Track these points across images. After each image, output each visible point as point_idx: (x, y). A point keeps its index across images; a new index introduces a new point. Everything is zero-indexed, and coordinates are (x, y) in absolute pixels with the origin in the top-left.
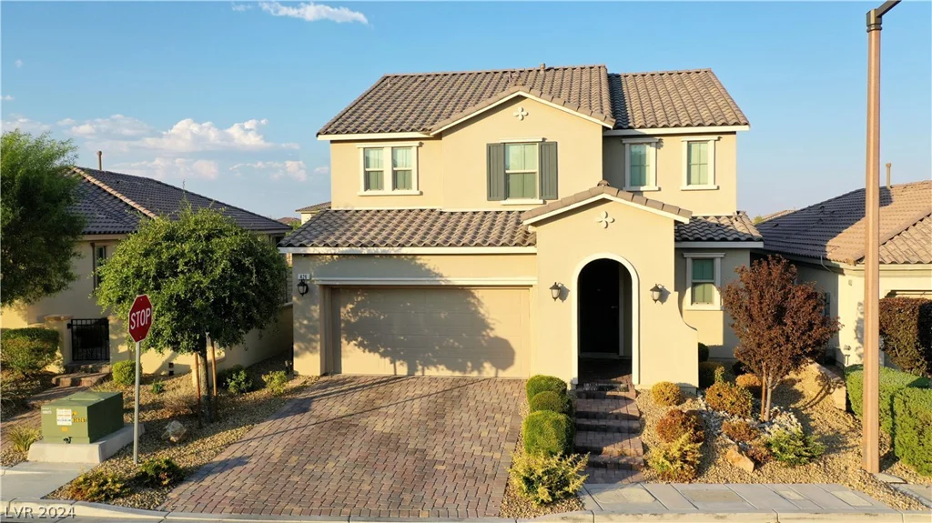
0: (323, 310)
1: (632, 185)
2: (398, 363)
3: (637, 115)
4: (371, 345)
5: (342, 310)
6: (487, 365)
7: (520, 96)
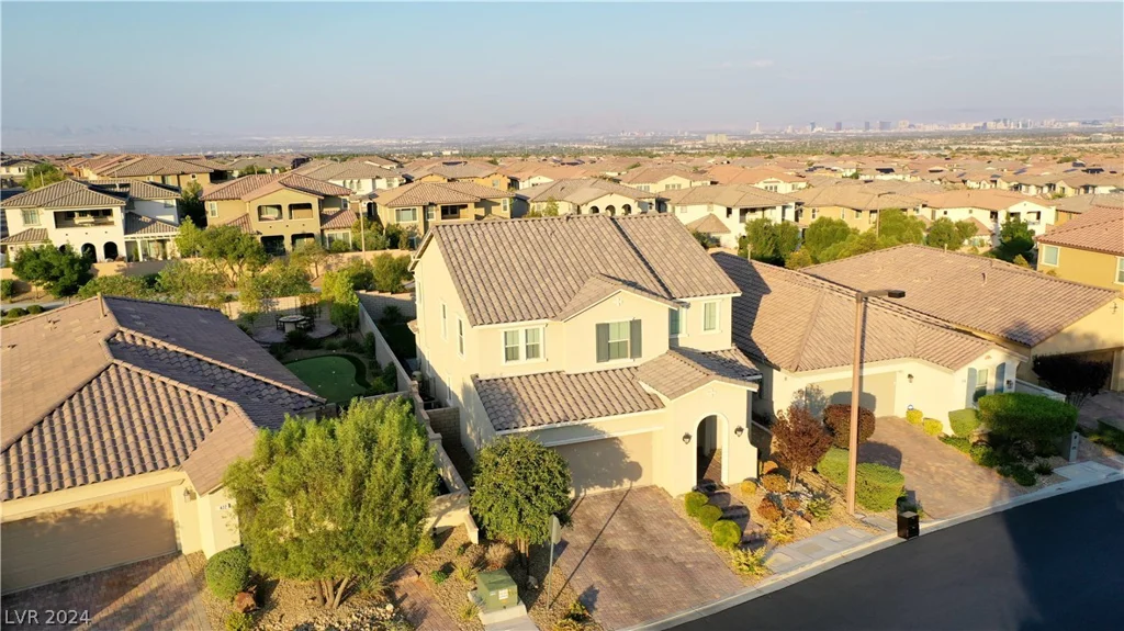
6: (625, 480)
7: (619, 292)
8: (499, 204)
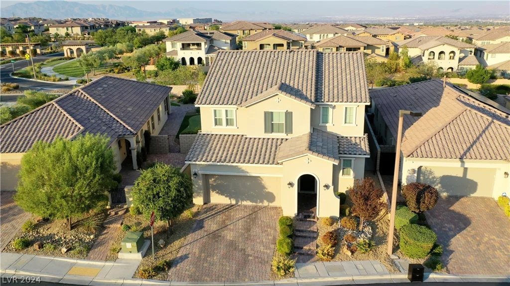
0: (203, 182)
1: (323, 123)
2: (232, 199)
3: (326, 97)
4: (222, 192)
5: (210, 180)
6: (265, 201)
7: (277, 95)
8: (379, 48)
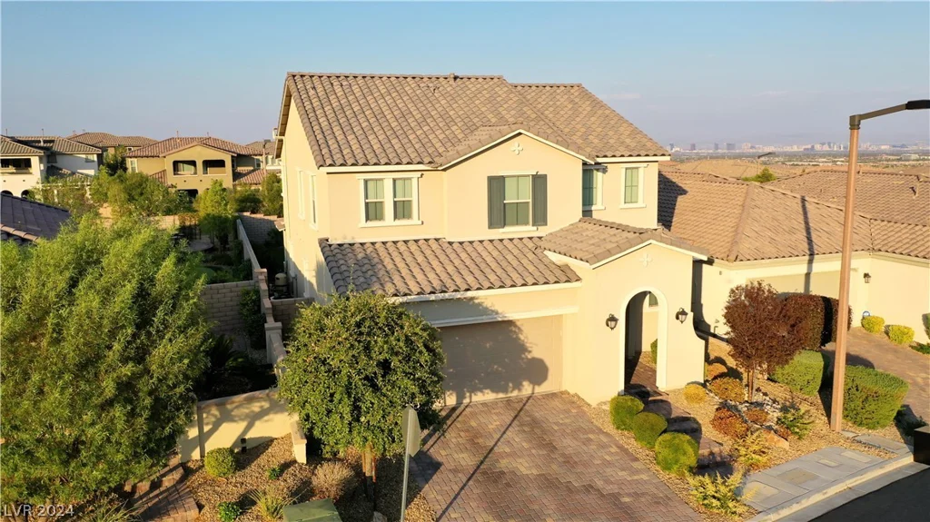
6: (526, 384)
7: (520, 134)
